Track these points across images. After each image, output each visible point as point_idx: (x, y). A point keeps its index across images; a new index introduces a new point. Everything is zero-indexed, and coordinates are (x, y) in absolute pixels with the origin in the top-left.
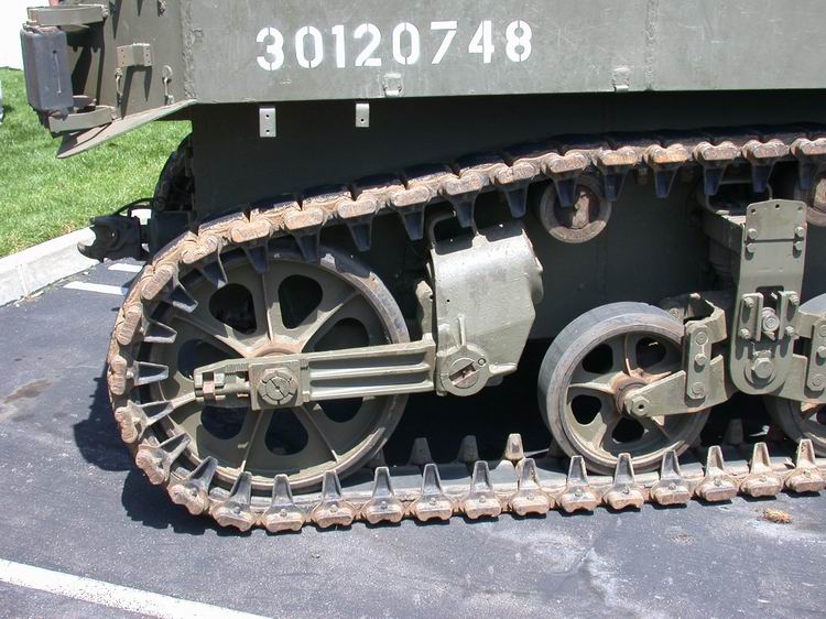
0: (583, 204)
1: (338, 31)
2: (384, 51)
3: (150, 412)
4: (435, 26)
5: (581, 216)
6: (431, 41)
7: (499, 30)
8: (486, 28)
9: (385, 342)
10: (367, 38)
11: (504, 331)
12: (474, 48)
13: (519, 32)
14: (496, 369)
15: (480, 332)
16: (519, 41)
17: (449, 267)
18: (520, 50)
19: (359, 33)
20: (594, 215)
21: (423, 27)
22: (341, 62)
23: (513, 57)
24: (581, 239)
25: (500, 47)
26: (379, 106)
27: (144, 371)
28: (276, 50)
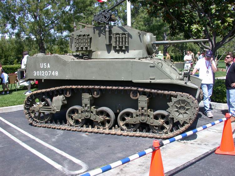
0: (68, 92)
1: (40, 72)
2: (44, 74)
3: (28, 111)
4: (49, 72)
5: (68, 94)
6: (49, 73)
7: (55, 72)
8: (54, 72)
9: (49, 106)
10: (43, 72)
11: (58, 106)
12: (53, 74)
13: (57, 72)
14: (57, 111)
15: (56, 106)
16: (57, 73)
17: (55, 98)
18: (57, 74)
19: (42, 72)
20: (69, 94)
21: (48, 72)
22: (41, 75)
23: (56, 75)
24: (68, 97)
25: (55, 74)
26: (45, 80)
27: (27, 107)
28: (35, 73)
